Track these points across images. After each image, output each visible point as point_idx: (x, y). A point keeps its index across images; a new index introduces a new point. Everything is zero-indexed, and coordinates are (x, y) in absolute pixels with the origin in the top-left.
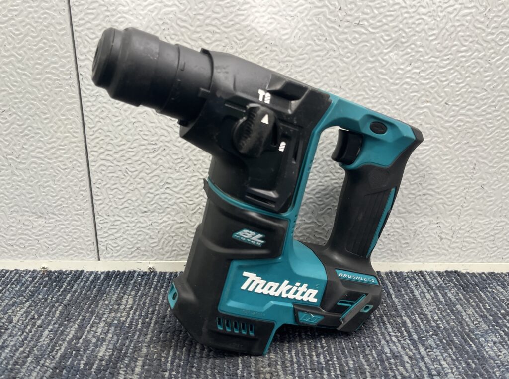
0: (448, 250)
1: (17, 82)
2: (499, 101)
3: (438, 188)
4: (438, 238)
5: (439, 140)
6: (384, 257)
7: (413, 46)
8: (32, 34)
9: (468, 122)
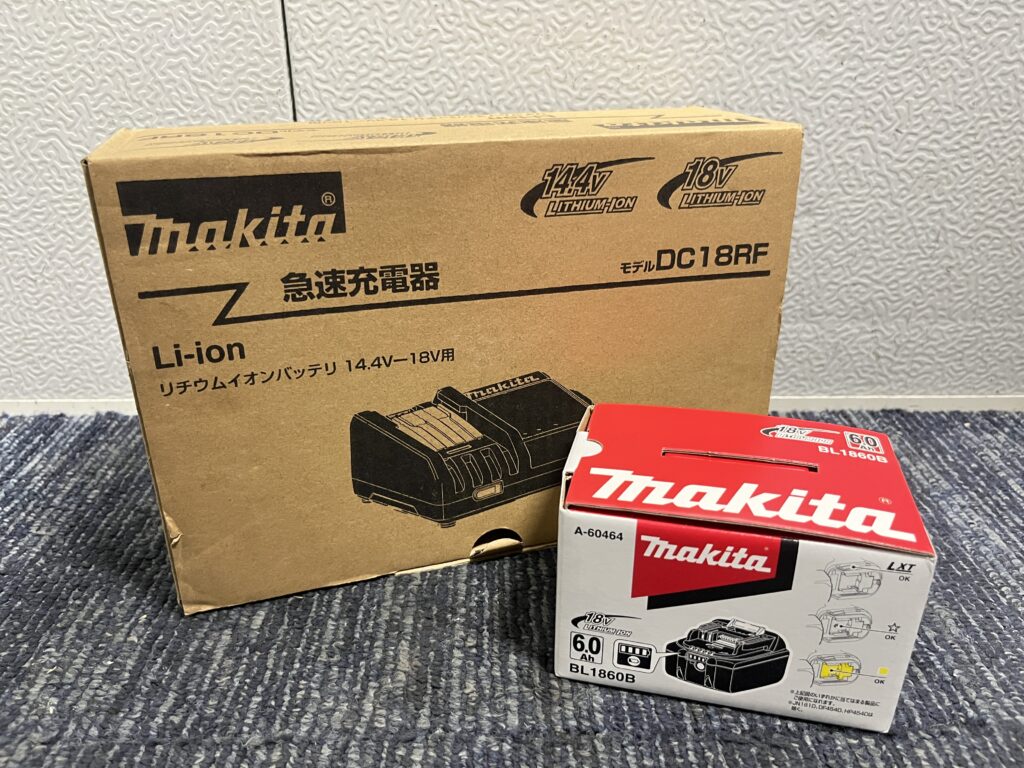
0: (885, 376)
1: (191, 99)
2: (982, 127)
3: (876, 273)
4: (873, 357)
5: (883, 193)
6: (786, 388)
7: (847, 32)
8: (217, 15)
9: (932, 162)
